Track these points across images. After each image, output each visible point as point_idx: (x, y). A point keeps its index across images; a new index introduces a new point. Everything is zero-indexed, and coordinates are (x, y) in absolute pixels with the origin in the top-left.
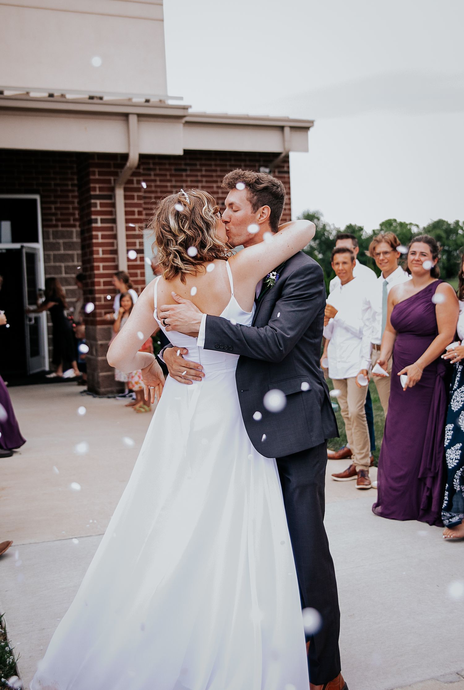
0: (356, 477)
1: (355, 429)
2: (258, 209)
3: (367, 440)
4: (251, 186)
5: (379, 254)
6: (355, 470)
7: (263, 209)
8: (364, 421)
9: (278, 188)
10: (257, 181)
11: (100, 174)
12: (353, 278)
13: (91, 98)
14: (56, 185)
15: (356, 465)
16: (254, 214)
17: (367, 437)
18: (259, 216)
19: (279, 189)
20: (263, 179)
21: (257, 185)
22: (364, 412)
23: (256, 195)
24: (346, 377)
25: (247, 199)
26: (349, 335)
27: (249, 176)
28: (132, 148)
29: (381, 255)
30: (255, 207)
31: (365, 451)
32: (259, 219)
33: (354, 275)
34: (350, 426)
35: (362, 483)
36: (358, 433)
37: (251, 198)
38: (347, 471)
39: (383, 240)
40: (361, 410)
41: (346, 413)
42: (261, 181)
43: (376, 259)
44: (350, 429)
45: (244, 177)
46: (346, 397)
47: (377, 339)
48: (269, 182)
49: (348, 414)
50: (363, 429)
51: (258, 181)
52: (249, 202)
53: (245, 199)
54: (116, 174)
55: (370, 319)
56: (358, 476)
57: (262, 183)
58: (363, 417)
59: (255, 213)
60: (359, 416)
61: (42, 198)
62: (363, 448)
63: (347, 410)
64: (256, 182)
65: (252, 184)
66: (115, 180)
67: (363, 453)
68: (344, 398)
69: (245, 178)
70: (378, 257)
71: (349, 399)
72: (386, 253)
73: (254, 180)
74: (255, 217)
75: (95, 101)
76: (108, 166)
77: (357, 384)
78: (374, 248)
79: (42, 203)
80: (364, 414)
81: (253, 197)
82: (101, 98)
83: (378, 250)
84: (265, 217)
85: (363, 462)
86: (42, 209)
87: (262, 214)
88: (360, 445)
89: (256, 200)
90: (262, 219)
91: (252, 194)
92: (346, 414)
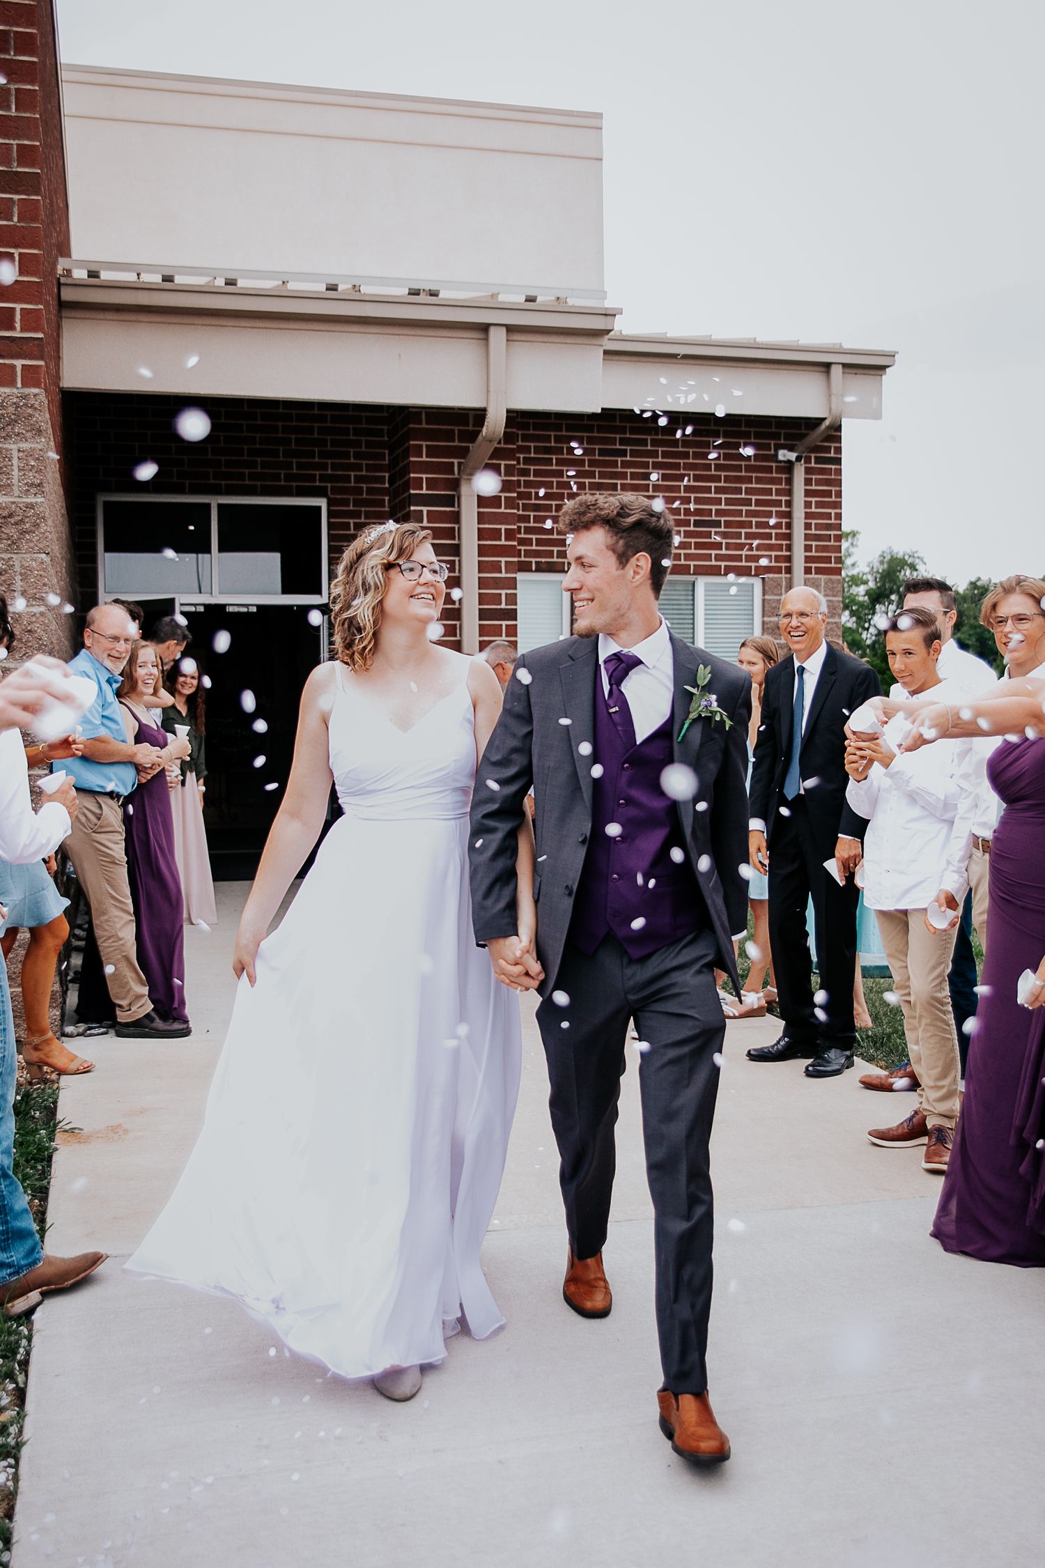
0: (925, 1140)
1: (924, 1030)
2: (627, 561)
3: (954, 1058)
4: (611, 523)
5: (1003, 621)
6: (923, 1124)
7: (638, 560)
8: (945, 1013)
9: (659, 518)
10: (621, 511)
11: (431, 452)
12: (938, 681)
13: (414, 292)
14: (358, 479)
15: (925, 1113)
16: (622, 571)
17: (953, 1050)
18: (631, 573)
19: (662, 521)
20: (631, 505)
21: (622, 520)
22: (947, 992)
23: (621, 538)
24: (901, 907)
25: (608, 547)
26: (916, 812)
27: (606, 505)
28: (492, 396)
29: (1010, 621)
30: (623, 559)
31: (946, 1082)
32: (633, 578)
33: (941, 673)
34: (916, 1022)
35: (937, 1159)
36: (932, 1041)
37: (613, 545)
38: (905, 1124)
39: (1018, 588)
40: (939, 987)
41: (906, 991)
42: (627, 511)
43: (998, 632)
44: (914, 1029)
45: (596, 509)
46: (906, 955)
47: (984, 825)
48: (643, 511)
49: (909, 994)
50: (944, 1031)
51: (623, 511)
52: (610, 553)
53: (603, 547)
54: (463, 453)
55: (970, 775)
56: (930, 1139)
57: (629, 515)
58: (943, 1004)
59: (623, 568)
60: (935, 1002)
61: (329, 505)
62: (943, 1076)
63: (907, 984)
64: (619, 514)
65: (613, 520)
66: (460, 464)
67: (942, 1087)
68: (903, 958)
69: (598, 511)
70: (1000, 629)
71: (910, 960)
72: (1020, 618)
73: (615, 512)
74: (624, 576)
75: (423, 298)
76: (449, 436)
77: (928, 925)
78: (994, 607)
79: (331, 514)
80: (945, 997)
81: (617, 542)
82: (434, 294)
83: (1003, 611)
84: (642, 572)
85: (943, 1107)
86: (331, 526)
87: (636, 569)
88: (936, 1067)
89: (624, 546)
90: (637, 577)
91: (615, 538)
92: (905, 995)
